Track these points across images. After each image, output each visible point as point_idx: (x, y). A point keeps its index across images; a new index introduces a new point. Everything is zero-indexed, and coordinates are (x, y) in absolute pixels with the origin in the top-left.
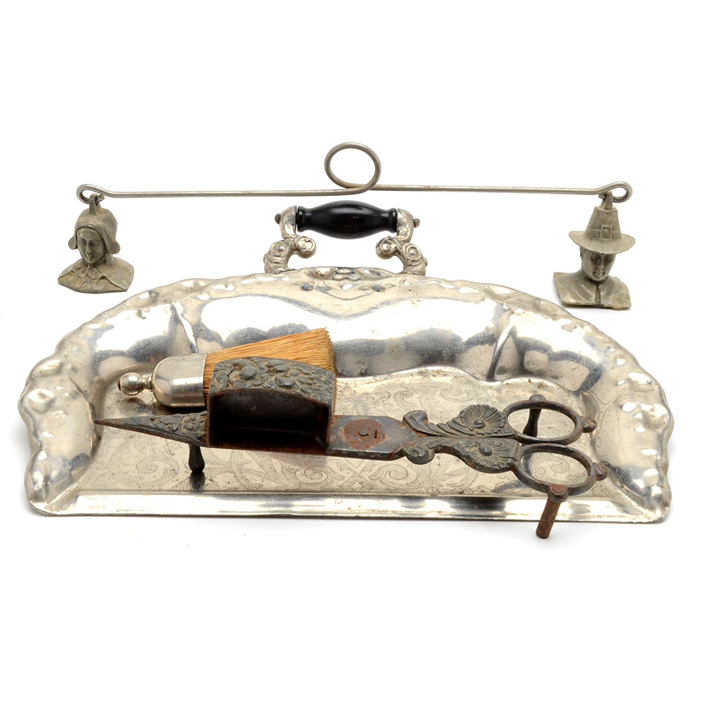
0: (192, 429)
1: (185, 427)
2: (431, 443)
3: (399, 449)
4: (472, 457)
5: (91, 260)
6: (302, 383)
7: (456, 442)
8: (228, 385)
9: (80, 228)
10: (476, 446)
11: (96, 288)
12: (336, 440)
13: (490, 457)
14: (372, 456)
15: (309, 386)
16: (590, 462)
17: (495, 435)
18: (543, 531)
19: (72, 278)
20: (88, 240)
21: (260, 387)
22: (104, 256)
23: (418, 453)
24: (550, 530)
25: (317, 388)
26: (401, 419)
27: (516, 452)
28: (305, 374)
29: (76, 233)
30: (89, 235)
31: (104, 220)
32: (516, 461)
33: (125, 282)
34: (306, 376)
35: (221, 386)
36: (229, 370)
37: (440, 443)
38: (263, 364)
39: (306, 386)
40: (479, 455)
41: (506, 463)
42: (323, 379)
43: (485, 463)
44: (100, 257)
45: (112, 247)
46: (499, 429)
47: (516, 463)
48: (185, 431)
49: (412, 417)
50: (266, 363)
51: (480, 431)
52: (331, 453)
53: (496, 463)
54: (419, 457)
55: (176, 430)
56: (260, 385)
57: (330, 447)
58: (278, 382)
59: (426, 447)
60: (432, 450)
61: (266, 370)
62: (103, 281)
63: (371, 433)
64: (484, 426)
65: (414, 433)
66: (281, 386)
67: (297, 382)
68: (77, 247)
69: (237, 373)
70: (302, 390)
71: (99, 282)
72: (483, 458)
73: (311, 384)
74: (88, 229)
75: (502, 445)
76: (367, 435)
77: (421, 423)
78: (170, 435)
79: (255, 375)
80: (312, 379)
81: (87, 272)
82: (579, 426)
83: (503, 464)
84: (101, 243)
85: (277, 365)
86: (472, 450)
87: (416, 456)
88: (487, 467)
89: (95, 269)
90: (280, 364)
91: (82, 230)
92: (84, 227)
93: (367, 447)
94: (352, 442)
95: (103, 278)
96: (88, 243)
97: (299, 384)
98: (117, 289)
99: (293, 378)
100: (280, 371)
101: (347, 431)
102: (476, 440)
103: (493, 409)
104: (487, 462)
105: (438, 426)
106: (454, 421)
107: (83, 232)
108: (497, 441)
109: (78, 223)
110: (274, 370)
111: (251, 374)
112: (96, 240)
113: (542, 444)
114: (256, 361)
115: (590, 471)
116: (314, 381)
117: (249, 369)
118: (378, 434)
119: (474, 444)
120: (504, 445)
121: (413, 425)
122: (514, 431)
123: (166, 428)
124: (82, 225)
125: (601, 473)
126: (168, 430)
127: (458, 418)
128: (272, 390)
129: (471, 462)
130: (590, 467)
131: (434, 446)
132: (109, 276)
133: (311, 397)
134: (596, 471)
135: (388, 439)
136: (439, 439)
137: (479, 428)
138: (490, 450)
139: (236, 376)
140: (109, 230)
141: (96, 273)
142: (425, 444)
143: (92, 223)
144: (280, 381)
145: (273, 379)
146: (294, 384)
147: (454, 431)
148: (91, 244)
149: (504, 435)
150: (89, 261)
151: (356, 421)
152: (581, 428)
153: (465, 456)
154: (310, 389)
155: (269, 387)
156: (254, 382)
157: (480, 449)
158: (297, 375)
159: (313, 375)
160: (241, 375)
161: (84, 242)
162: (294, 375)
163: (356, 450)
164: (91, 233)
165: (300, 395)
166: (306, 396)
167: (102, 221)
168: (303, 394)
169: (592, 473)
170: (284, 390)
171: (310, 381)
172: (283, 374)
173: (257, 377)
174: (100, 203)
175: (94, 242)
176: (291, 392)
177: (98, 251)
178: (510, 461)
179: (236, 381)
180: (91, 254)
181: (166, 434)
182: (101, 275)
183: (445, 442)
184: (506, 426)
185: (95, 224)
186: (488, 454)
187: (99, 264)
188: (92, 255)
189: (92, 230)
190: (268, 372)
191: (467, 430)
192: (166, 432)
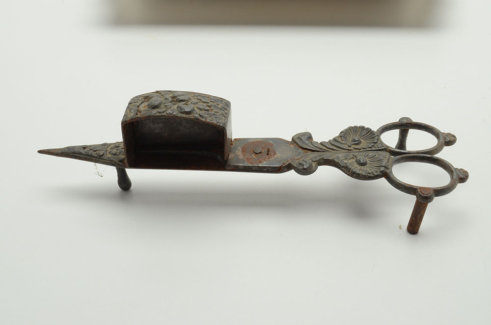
0: (115, 154)
1: (110, 153)
2: (315, 157)
3: (287, 163)
4: (350, 167)
6: (201, 110)
7: (336, 156)
8: (137, 114)
10: (353, 158)
12: (234, 158)
13: (365, 167)
14: (264, 170)
15: (206, 112)
16: (452, 167)
17: (369, 149)
18: (413, 228)
21: (163, 114)
23: (303, 166)
24: (419, 226)
25: (214, 113)
26: (291, 140)
27: (388, 162)
28: (204, 102)
32: (387, 169)
34: (205, 104)
35: (132, 115)
36: (140, 103)
37: (322, 157)
38: (169, 96)
39: (204, 112)
40: (356, 165)
41: (379, 171)
42: (220, 106)
43: (361, 172)
46: (373, 144)
47: (387, 171)
48: (110, 156)
49: (299, 138)
50: (171, 95)
51: (356, 147)
52: (229, 168)
53: (370, 172)
54: (304, 169)
55: (102, 155)
56: (164, 112)
57: (229, 164)
58: (179, 109)
59: (310, 161)
60: (316, 163)
61: (170, 100)
63: (265, 151)
64: (360, 142)
65: (300, 150)
66: (182, 113)
67: (196, 109)
69: (146, 104)
70: (200, 115)
72: (360, 167)
73: (208, 110)
75: (376, 157)
76: (261, 152)
77: (307, 142)
78: (97, 160)
79: (160, 104)
80: (209, 106)
82: (442, 140)
83: (377, 172)
85: (180, 96)
86: (350, 161)
87: (301, 168)
88: (363, 175)
90: (183, 95)
93: (260, 162)
94: (247, 159)
97: (197, 110)
99: (192, 105)
100: (182, 101)
101: (244, 151)
102: (354, 153)
103: (368, 128)
104: (363, 171)
105: (321, 143)
106: (335, 140)
108: (371, 154)
110: (177, 100)
111: (156, 103)
113: (410, 155)
114: (162, 94)
115: (453, 175)
116: (211, 108)
117: (155, 101)
118: (270, 152)
119: (352, 156)
120: (377, 156)
121: (300, 144)
122: (386, 145)
123: (94, 154)
125: (462, 176)
126: (96, 156)
127: (338, 137)
128: (174, 116)
129: (349, 171)
130: (452, 172)
131: (317, 159)
133: (208, 120)
134: (458, 175)
135: (278, 155)
136: (322, 153)
137: (356, 144)
138: (365, 161)
139: (145, 107)
142: (309, 158)
144: (181, 108)
145: (175, 107)
146: (193, 110)
147: (334, 148)
149: (377, 149)
151: (252, 142)
152: (444, 142)
153: (343, 167)
154: (207, 114)
155: (171, 114)
156: (159, 110)
157: (356, 160)
158: (197, 103)
159: (211, 103)
160: (148, 105)
162: (194, 104)
163: (250, 165)
165: (198, 119)
166: (203, 120)
168: (201, 119)
169: (455, 177)
170: (184, 115)
171: (208, 108)
172: (184, 103)
173: (162, 106)
176: (191, 116)
178: (382, 169)
179: (144, 110)
181: (94, 159)
183: (327, 156)
184: (379, 142)
186: (363, 164)
190: (171, 102)
191: (346, 147)
192: (94, 157)
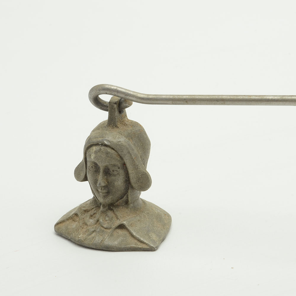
5: (105, 197)
9: (91, 146)
11: (108, 242)
19: (74, 225)
20: (102, 165)
22: (126, 193)
29: (85, 154)
30: (104, 156)
31: (130, 136)
33: (154, 236)
44: (118, 194)
45: (139, 179)
62: (120, 232)
68: (85, 179)
71: (115, 234)
74: (103, 148)
81: (97, 216)
84: (121, 172)
89: (110, 213)
91: (94, 148)
92: (97, 144)
95: (122, 227)
96: (101, 170)
98: (141, 246)
107: (96, 152)
109: (89, 139)
112: (114, 165)
124: (95, 141)
132: (131, 225)
140: (136, 151)
141: (111, 219)
143: (110, 138)
148: (107, 172)
150: (101, 200)
161: (96, 168)
164: (107, 153)
167: (126, 137)
174: (127, 110)
175: (111, 169)
177: (116, 183)
180: (105, 187)
182: (118, 223)
185: (115, 141)
187: (118, 206)
188: (108, 189)
189: (109, 150)
